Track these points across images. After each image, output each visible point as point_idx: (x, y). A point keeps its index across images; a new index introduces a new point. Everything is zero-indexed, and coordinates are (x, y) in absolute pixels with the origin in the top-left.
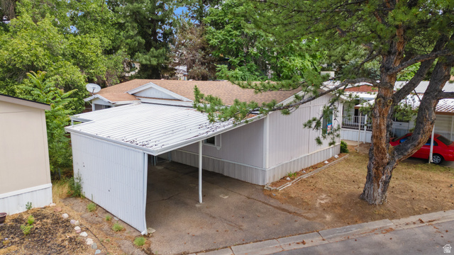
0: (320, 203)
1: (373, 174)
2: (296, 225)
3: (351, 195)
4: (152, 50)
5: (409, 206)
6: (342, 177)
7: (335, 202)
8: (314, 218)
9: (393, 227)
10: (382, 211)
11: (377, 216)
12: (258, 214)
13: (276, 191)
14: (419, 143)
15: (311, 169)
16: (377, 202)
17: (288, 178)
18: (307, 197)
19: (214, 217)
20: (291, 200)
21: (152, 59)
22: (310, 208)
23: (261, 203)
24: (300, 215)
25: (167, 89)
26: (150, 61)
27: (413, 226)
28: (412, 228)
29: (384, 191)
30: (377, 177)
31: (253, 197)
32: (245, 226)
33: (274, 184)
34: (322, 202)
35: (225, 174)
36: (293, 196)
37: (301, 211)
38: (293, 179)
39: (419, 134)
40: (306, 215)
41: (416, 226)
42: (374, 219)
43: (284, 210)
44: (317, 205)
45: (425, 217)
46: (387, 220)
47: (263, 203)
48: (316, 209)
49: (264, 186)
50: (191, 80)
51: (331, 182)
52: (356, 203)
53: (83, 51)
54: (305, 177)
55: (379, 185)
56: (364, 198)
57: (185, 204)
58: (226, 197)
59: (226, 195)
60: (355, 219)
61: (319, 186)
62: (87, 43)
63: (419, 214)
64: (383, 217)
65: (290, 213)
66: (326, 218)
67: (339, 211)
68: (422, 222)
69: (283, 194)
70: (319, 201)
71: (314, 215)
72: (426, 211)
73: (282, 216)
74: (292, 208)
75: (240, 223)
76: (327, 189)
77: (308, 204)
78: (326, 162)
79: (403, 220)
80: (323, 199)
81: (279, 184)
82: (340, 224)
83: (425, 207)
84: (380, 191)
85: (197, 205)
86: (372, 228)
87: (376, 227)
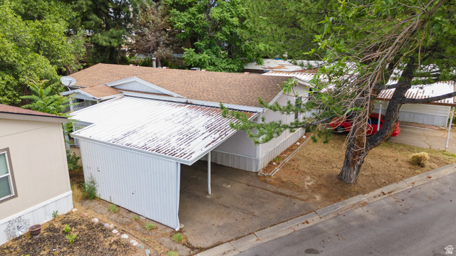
0: (308, 185)
1: (350, 160)
2: (296, 207)
3: (330, 176)
4: (111, 30)
5: (373, 181)
6: (316, 158)
7: (319, 183)
8: (307, 199)
9: (366, 201)
10: (357, 188)
11: (354, 193)
12: (262, 200)
13: (269, 176)
14: (386, 136)
15: (288, 152)
16: (352, 182)
17: (274, 163)
18: (296, 180)
19: (227, 207)
20: (283, 184)
21: (112, 40)
22: (302, 191)
23: (260, 190)
24: (295, 198)
25: (153, 83)
26: (110, 43)
27: (379, 198)
28: (379, 200)
29: (357, 173)
30: (354, 163)
31: (251, 183)
32: (257, 213)
33: (265, 170)
34: (310, 184)
35: (219, 163)
36: (285, 180)
37: (295, 194)
38: (278, 164)
39: (386, 129)
40: (301, 197)
41: (381, 198)
42: (352, 196)
43: (281, 194)
44: (306, 188)
45: (385, 189)
46: (361, 195)
47: (262, 188)
48: (306, 191)
49: (257, 173)
50: (164, 68)
51: (309, 164)
52: (336, 183)
53: (47, 39)
54: (287, 160)
55: (354, 168)
56: (341, 178)
57: (197, 197)
58: (229, 186)
59: (228, 184)
60: (338, 197)
61: (302, 169)
62: (50, 30)
63: (381, 187)
64: (357, 193)
65: (287, 196)
66: (315, 198)
67: (324, 191)
68: (384, 194)
69: (275, 179)
70: (307, 183)
71: (307, 196)
72: (385, 184)
73: (281, 200)
74: (287, 192)
75: (252, 210)
76: (309, 171)
77: (299, 187)
78: (298, 143)
79: (372, 194)
80: (309, 182)
81: (269, 170)
82: (328, 203)
83: (383, 181)
84: (355, 173)
85: (208, 197)
86: (352, 203)
87: (355, 202)
